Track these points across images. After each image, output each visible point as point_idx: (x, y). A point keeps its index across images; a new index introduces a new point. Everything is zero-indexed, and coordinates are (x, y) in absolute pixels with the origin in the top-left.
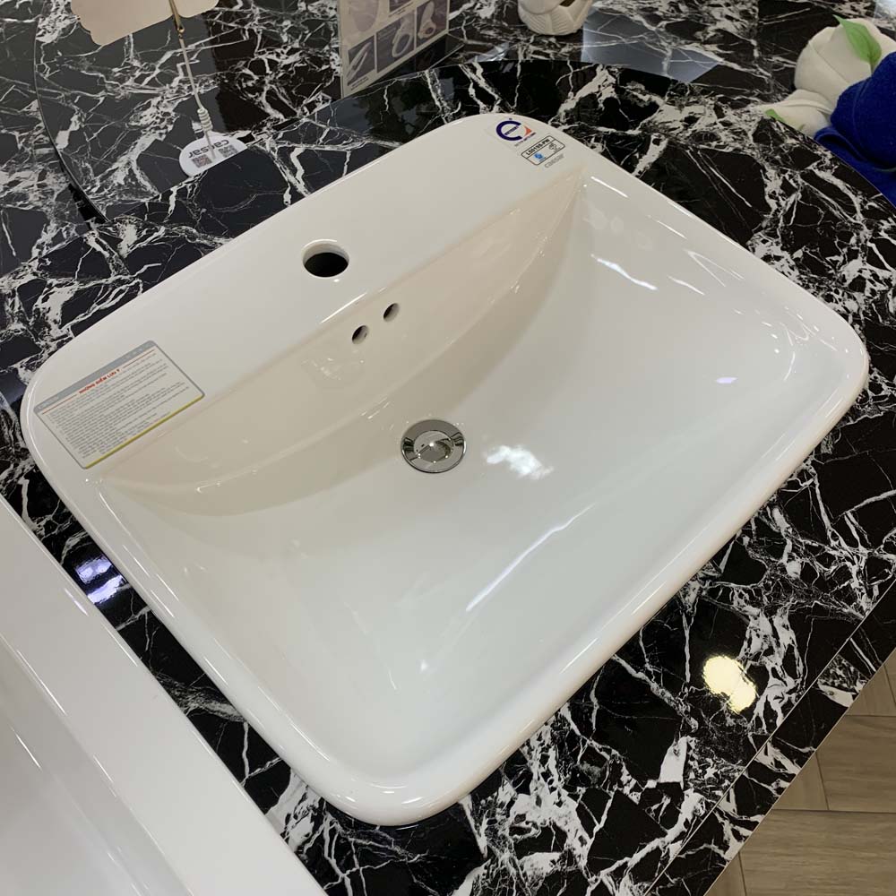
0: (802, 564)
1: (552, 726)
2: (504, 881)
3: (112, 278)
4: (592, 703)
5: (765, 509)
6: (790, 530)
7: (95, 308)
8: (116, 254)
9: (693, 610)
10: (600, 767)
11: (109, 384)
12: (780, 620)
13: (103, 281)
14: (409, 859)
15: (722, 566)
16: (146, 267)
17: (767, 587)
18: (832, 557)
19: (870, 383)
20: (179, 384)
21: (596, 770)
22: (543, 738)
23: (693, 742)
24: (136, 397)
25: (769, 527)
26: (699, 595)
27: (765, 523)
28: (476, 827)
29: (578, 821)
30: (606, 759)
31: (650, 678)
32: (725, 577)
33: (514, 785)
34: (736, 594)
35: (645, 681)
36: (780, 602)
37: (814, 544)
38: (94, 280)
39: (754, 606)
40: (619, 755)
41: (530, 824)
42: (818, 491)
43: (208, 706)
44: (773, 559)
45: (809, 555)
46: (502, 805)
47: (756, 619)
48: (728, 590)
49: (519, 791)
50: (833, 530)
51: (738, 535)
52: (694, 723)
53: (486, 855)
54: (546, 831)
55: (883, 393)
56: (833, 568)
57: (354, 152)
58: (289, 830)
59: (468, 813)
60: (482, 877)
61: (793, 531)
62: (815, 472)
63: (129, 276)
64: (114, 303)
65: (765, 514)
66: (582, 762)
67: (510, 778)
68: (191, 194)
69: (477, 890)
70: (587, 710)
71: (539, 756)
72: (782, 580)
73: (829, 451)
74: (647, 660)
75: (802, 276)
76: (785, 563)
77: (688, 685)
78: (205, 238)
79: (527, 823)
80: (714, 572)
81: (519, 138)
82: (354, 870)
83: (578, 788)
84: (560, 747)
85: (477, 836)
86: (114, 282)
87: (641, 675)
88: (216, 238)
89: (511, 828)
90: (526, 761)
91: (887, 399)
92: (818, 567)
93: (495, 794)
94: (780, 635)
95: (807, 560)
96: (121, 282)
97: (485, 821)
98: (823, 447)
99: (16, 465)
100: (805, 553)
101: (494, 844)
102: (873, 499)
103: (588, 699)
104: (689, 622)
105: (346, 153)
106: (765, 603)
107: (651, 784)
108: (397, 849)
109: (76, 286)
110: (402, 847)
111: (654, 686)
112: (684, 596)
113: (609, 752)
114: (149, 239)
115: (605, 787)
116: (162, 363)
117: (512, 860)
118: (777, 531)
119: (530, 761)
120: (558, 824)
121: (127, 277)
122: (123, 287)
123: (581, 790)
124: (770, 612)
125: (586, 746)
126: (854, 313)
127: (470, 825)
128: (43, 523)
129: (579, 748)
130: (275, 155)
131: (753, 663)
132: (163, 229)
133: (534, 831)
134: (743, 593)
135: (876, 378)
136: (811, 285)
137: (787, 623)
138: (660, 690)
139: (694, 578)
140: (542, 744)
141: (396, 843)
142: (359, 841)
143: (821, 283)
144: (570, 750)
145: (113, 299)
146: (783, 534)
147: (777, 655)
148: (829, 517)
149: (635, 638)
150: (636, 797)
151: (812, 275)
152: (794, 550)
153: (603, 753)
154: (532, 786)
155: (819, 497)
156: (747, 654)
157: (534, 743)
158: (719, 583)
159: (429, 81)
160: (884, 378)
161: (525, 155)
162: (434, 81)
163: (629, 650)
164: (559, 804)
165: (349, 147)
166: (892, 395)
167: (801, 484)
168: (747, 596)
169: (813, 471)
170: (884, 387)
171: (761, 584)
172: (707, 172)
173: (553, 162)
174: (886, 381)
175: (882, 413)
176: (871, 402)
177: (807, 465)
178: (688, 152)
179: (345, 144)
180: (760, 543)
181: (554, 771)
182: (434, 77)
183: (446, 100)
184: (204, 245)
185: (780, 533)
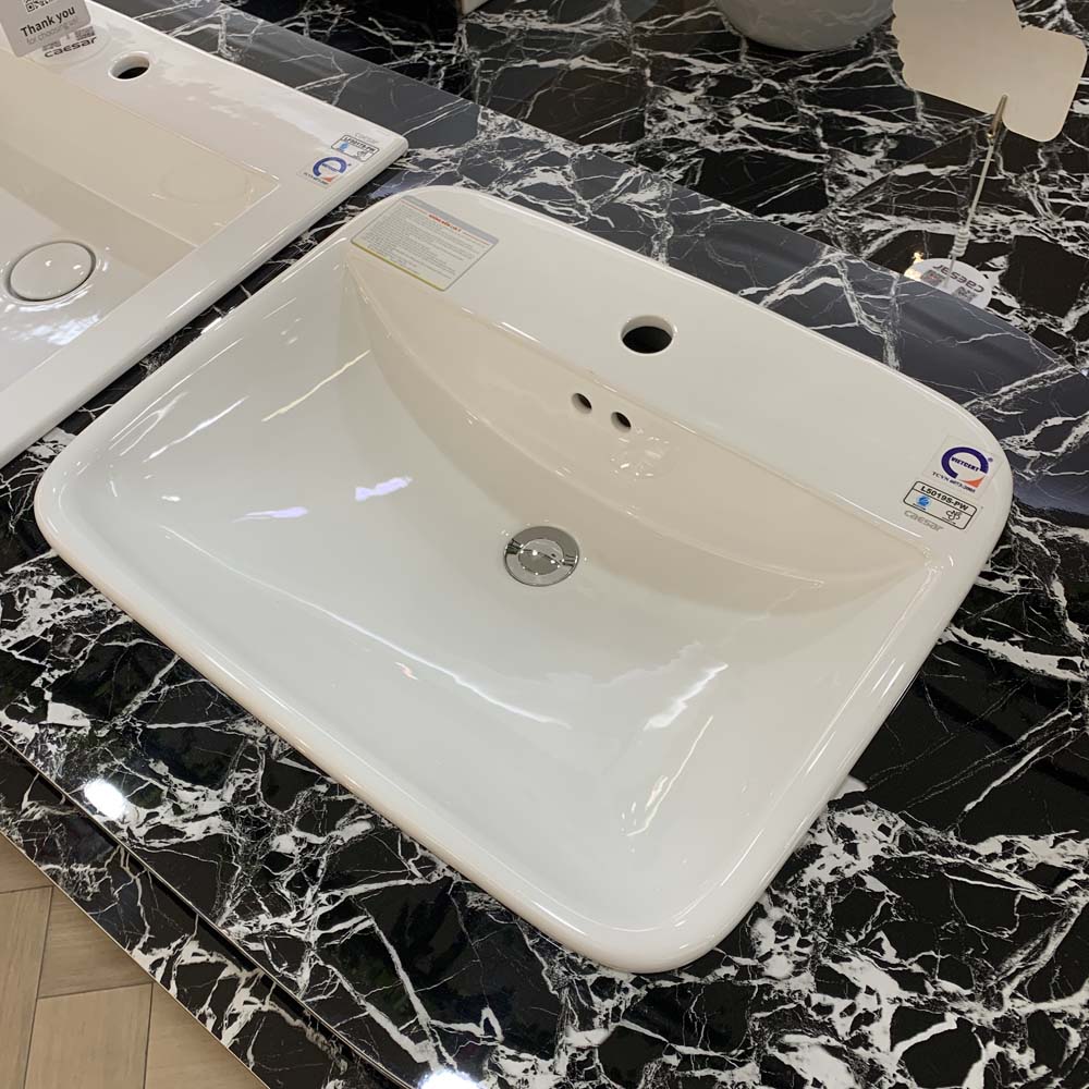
0: (291, 854)
1: (111, 610)
3: (584, 202)
4: (131, 641)
5: (368, 812)
6: (339, 842)
7: (545, 204)
8: (617, 195)
9: (230, 731)
10: (70, 652)
11: (443, 229)
12: (217, 825)
13: (579, 197)
14: (12, 522)
15: (285, 761)
16: (608, 219)
17: (259, 811)
18: (302, 893)
19: (613, 979)
21: (66, 649)
22: (101, 604)
23: (84, 732)
25: (342, 816)
26: (247, 736)
27: (348, 811)
28: (30, 563)
29: (23, 638)
30: (76, 656)
31: (153, 691)
32: (271, 766)
33: (61, 586)
34: (250, 776)
35: (151, 686)
36: (239, 825)
37: (320, 871)
38: (578, 191)
39: (234, 795)
40: (79, 666)
41: (26, 602)
42: (403, 882)
44: (297, 819)
45: (304, 864)
46: (45, 579)
47: (218, 797)
48: (254, 767)
49: (56, 591)
50: (343, 898)
51: (328, 779)
52: (103, 733)
53: (6, 573)
54: (20, 613)
55: (596, 999)
56: (287, 894)
57: (861, 328)
58: (46, 444)
59: (42, 556)
61: (338, 846)
62: (434, 880)
63: (591, 212)
64: (553, 211)
65: (361, 812)
66: (75, 636)
67: (68, 583)
68: (722, 220)
70: (124, 637)
71: (84, 602)
72: (268, 830)
73: (471, 904)
74: (173, 687)
75: (821, 889)
76: (292, 834)
77: (143, 727)
78: (662, 246)
79: (28, 600)
80: (277, 752)
81: (954, 475)
82: (10, 489)
83: (52, 636)
84: (91, 618)
85: (22, 565)
86: (580, 205)
87: (157, 681)
88: (664, 254)
89: (25, 588)
90: (80, 593)
91: (586, 1005)
92: (287, 875)
93: (55, 574)
94: (197, 823)
95: (297, 861)
97: (34, 569)
98: (478, 895)
100: (308, 859)
101: (14, 578)
102: (396, 959)
103: (135, 637)
104: (214, 726)
105: (854, 321)
106: (238, 808)
107: (48, 695)
108: (21, 513)
109: (566, 184)
110: (21, 517)
111: (145, 694)
112: (246, 722)
113: (82, 658)
114: (644, 210)
115: (50, 657)
118: (337, 826)
119: (80, 596)
120: (23, 623)
121: (588, 210)
122: (575, 212)
123: (50, 638)
124: (226, 813)
125: (90, 639)
126: (762, 970)
127: (32, 559)
128: (309, 241)
129: (89, 634)
130: (819, 265)
131: (165, 793)
132: (664, 215)
133: (21, 605)
134: (251, 784)
135: (626, 990)
136: (807, 900)
137: (212, 832)
138: (140, 701)
139: (270, 731)
140: (95, 604)
141: (25, 512)
142: (31, 488)
143: (815, 918)
144: (88, 626)
145: (559, 210)
146: (334, 833)
147: (174, 818)
148: (361, 895)
149: (196, 674)
150: (37, 683)
151: (829, 903)
152: (310, 846)
153: (82, 653)
154: (59, 600)
155: (393, 883)
156: (176, 786)
157: (97, 598)
158: (263, 758)
159: (1049, 373)
160: (628, 1004)
161: (919, 486)
162: (1052, 378)
163: (185, 669)
164: (40, 622)
165: (865, 323)
166: (595, 1014)
167: (411, 860)
168: (248, 787)
169: (435, 878)
170: (610, 1004)
171: (262, 804)
172: (1024, 743)
173: (920, 519)
174: (622, 1008)
175: (555, 992)
176: (575, 977)
177: (444, 870)
178: (1067, 712)
179: (869, 318)
180: (319, 805)
181: (70, 615)
182: (1061, 375)
183: (1015, 398)
184: (651, 247)
185: (334, 829)
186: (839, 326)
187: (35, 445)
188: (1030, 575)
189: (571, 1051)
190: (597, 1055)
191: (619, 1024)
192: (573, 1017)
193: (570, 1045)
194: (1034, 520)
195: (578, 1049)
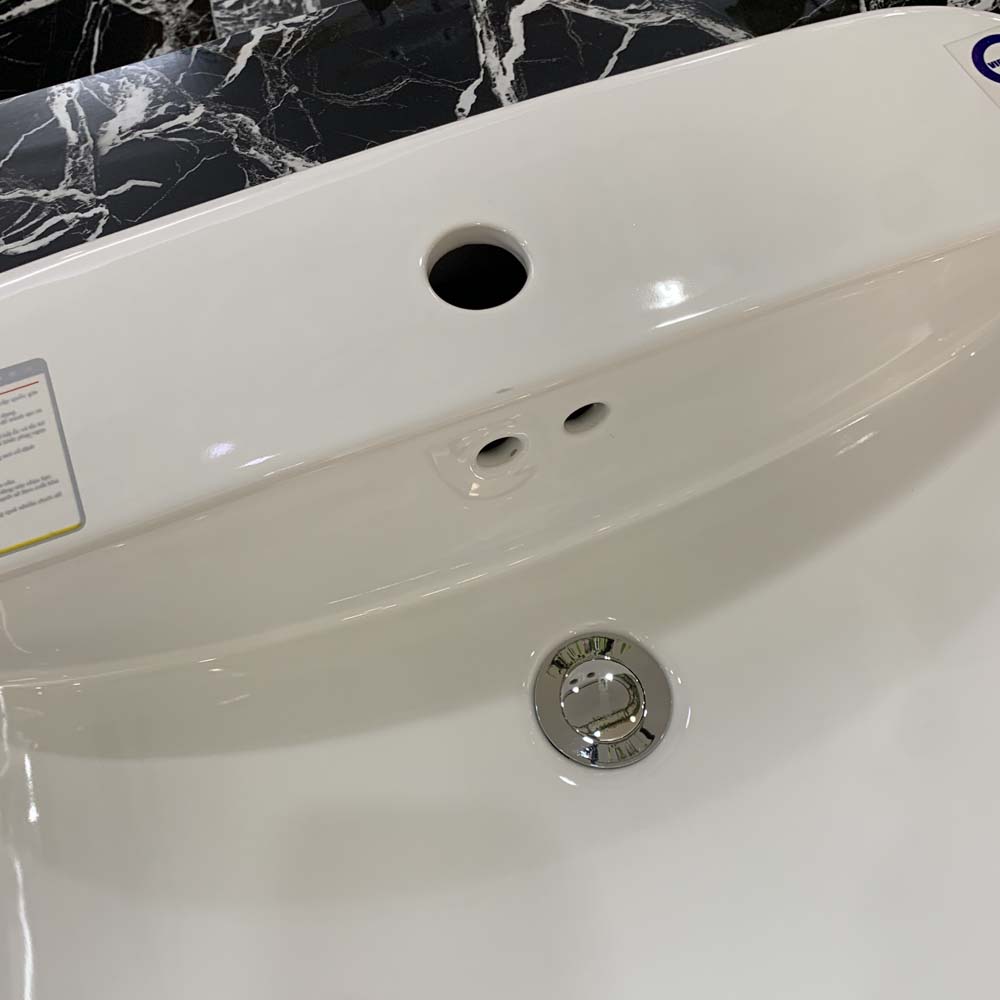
3: (59, 192)
8: (90, 141)
13: (40, 194)
16: (130, 184)
20: (47, 481)
38: (25, 186)
57: (644, 31)
63: (92, 195)
64: (34, 246)
68: (284, 50)
78: (269, 150)
86: (58, 200)
88: (289, 156)
96: (69, 204)
105: (624, 30)
114: (164, 126)
116: (34, 419)
121: (85, 198)
122: (67, 217)
132: (200, 110)
145: (39, 237)
165: (638, 20)
179: (631, 12)
184: (259, 164)
186: (624, 46)
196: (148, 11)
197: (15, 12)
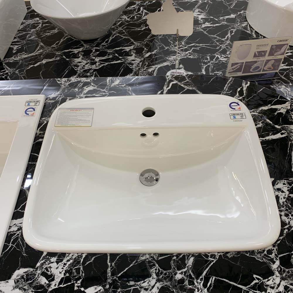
0: (183, 277)
1: (78, 255)
2: (33, 276)
3: (104, 90)
4: (91, 259)
5: (190, 255)
6: (190, 266)
7: (94, 95)
8: (110, 85)
9: (140, 262)
10: (77, 274)
11: (77, 112)
12: (159, 285)
13: (101, 90)
14: (23, 253)
15: (160, 258)
16: (113, 92)
17: (165, 274)
18: (194, 284)
19: (269, 249)
20: (89, 121)
21: (75, 274)
22: (74, 256)
23: (103, 290)
24: (78, 118)
25: (185, 260)
26: (145, 260)
27: (185, 258)
28: (41, 260)
29: (59, 280)
30: (80, 274)
31: (110, 267)
32: (158, 262)
33: (57, 260)
34: (155, 268)
35: (109, 266)
36: (164, 281)
37: (193, 276)
38: (100, 88)
39: (156, 275)
40: (84, 276)
41: (50, 271)
42: (212, 264)
43: (27, 190)
44: (176, 269)
45: (188, 277)
46: (50, 261)
47: (153, 278)
48: (154, 265)
49: (56, 262)
50: (203, 277)
51: (174, 255)
52: (108, 286)
53: (36, 268)
54: (52, 275)
55: (270, 256)
56: (191, 287)
58: (13, 227)
59: (43, 256)
60: (30, 271)
61: (191, 267)
62: (218, 258)
63: (107, 92)
64: (98, 96)
65: (188, 256)
66: (74, 269)
67: (58, 257)
69: (27, 273)
70: (89, 259)
71: (68, 259)
72: (172, 276)
73: (230, 257)
74: (115, 262)
75: (285, 203)
76: (178, 273)
77: (117, 277)
78: (131, 92)
79: (50, 270)
80: (156, 258)
81: (235, 109)
82: (13, 245)
83: (68, 274)
84: (74, 261)
85: (39, 262)
87: (109, 264)
88: (133, 93)
89: (46, 268)
90: (65, 257)
91: (270, 258)
92: (186, 282)
93: (52, 258)
94: (154, 288)
95: (185, 278)
96: (104, 92)
97: (44, 261)
98: (229, 254)
99: (48, 118)
100: (187, 276)
101: (40, 267)
102: (227, 281)
103: (92, 258)
104: (135, 263)
105: (185, 89)
106: (160, 277)
107: (82, 289)
108: (24, 249)
109: (95, 88)
110: (25, 250)
111: (109, 269)
112: (142, 256)
113: (82, 273)
114: (119, 86)
115: (73, 279)
116: (90, 114)
117: (39, 274)
119: (65, 258)
120: (55, 277)
122: (103, 93)
123: (68, 275)
124: (158, 280)
125: (79, 267)
126: (291, 226)
127: (40, 259)
128: (40, 133)
129: (78, 266)
130: (168, 80)
131: (139, 288)
132: (125, 85)
133: (49, 273)
134: (157, 269)
135: (274, 249)
136: (285, 207)
137: (160, 288)
138: (109, 272)
139: (150, 254)
140: (72, 257)
141: (25, 248)
142: (20, 241)
143: (289, 209)
144: (75, 264)
146: (187, 265)
148: (206, 274)
149: (117, 254)
150: (76, 288)
151: (289, 205)
152: (185, 272)
153: (81, 272)
154: (60, 263)
155: (210, 266)
156: (140, 284)
157: (71, 255)
158: (154, 261)
159: (229, 81)
160: (277, 252)
161: (231, 115)
162: (231, 81)
163: (113, 256)
164: (60, 273)
165: (188, 88)
166: (273, 259)
167: (209, 258)
168: (157, 271)
169: (218, 257)
170: (273, 254)
171: (165, 272)
172: (289, 152)
173: (237, 121)
174: (276, 253)
175: (262, 261)
176: (262, 255)
177: (218, 254)
178: (290, 142)
180: (178, 262)
181: (67, 265)
182: (232, 80)
183: (228, 88)
184: (129, 93)
185: (187, 264)
186: (184, 91)
187: (9, 229)
188: (262, 121)
189: (276, 270)
190: (281, 266)
191: (279, 257)
192: (270, 263)
193: (275, 269)
194: (253, 110)
195: (277, 268)
196: (132, 68)
197: (111, 63)
